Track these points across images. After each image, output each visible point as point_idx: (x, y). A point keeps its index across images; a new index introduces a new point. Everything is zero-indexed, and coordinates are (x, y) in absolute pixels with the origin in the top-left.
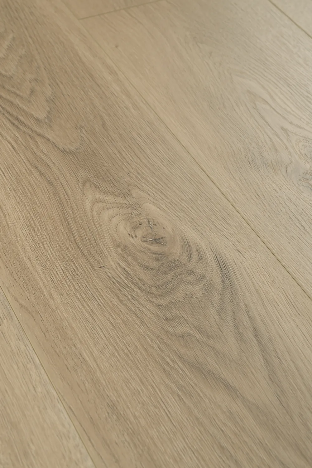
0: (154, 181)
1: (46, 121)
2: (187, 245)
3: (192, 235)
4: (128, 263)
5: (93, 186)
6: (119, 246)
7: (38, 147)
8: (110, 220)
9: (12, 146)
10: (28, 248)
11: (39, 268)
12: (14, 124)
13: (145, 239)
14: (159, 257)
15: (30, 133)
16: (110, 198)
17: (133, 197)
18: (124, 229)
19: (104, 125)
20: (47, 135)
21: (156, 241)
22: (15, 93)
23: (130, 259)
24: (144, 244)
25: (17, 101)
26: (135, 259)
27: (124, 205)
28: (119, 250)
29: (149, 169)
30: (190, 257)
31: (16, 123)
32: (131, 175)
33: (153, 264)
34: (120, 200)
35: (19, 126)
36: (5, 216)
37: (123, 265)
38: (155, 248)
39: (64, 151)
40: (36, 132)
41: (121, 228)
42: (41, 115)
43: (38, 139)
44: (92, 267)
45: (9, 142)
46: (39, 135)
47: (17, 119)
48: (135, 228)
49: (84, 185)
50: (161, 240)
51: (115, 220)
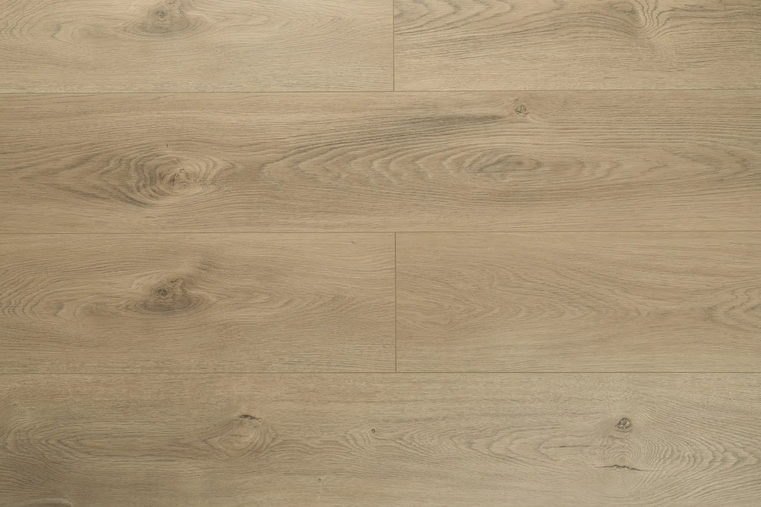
0: (218, 202)
1: (295, 167)
2: (163, 194)
3: (171, 200)
4: (164, 159)
5: (227, 168)
6: (178, 160)
7: (274, 152)
8: (199, 165)
9: (281, 139)
10: (197, 116)
11: (181, 116)
12: (300, 147)
13: (177, 175)
14: (162, 177)
15: (288, 153)
16: (214, 172)
17: (210, 184)
18: (189, 169)
19: (277, 198)
20: (282, 161)
21: (173, 180)
22: (331, 159)
23: (166, 161)
24: (173, 174)
25: (322, 157)
26: (166, 164)
27: (206, 177)
28: (175, 159)
29: (228, 204)
30: (154, 191)
31: (301, 149)
32: (228, 192)
33: (158, 171)
34: (210, 177)
35: (297, 150)
36: (225, 113)
37: (164, 156)
38: (168, 177)
39: (263, 165)
40: (287, 157)
41: (189, 167)
42: (302, 166)
43: (281, 155)
44: (170, 141)
45: (284, 138)
46: (284, 157)
47: (305, 151)
48: (187, 175)
49: (231, 163)
50: (172, 184)
51: (197, 168)
